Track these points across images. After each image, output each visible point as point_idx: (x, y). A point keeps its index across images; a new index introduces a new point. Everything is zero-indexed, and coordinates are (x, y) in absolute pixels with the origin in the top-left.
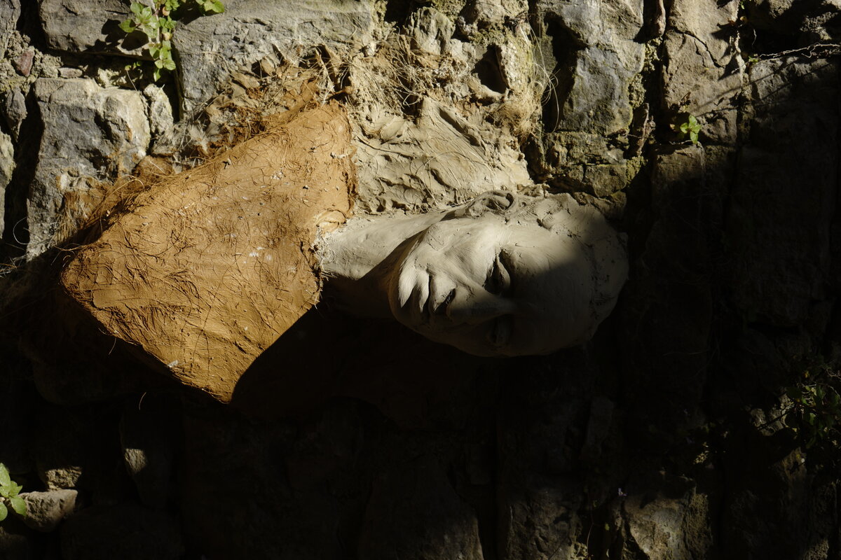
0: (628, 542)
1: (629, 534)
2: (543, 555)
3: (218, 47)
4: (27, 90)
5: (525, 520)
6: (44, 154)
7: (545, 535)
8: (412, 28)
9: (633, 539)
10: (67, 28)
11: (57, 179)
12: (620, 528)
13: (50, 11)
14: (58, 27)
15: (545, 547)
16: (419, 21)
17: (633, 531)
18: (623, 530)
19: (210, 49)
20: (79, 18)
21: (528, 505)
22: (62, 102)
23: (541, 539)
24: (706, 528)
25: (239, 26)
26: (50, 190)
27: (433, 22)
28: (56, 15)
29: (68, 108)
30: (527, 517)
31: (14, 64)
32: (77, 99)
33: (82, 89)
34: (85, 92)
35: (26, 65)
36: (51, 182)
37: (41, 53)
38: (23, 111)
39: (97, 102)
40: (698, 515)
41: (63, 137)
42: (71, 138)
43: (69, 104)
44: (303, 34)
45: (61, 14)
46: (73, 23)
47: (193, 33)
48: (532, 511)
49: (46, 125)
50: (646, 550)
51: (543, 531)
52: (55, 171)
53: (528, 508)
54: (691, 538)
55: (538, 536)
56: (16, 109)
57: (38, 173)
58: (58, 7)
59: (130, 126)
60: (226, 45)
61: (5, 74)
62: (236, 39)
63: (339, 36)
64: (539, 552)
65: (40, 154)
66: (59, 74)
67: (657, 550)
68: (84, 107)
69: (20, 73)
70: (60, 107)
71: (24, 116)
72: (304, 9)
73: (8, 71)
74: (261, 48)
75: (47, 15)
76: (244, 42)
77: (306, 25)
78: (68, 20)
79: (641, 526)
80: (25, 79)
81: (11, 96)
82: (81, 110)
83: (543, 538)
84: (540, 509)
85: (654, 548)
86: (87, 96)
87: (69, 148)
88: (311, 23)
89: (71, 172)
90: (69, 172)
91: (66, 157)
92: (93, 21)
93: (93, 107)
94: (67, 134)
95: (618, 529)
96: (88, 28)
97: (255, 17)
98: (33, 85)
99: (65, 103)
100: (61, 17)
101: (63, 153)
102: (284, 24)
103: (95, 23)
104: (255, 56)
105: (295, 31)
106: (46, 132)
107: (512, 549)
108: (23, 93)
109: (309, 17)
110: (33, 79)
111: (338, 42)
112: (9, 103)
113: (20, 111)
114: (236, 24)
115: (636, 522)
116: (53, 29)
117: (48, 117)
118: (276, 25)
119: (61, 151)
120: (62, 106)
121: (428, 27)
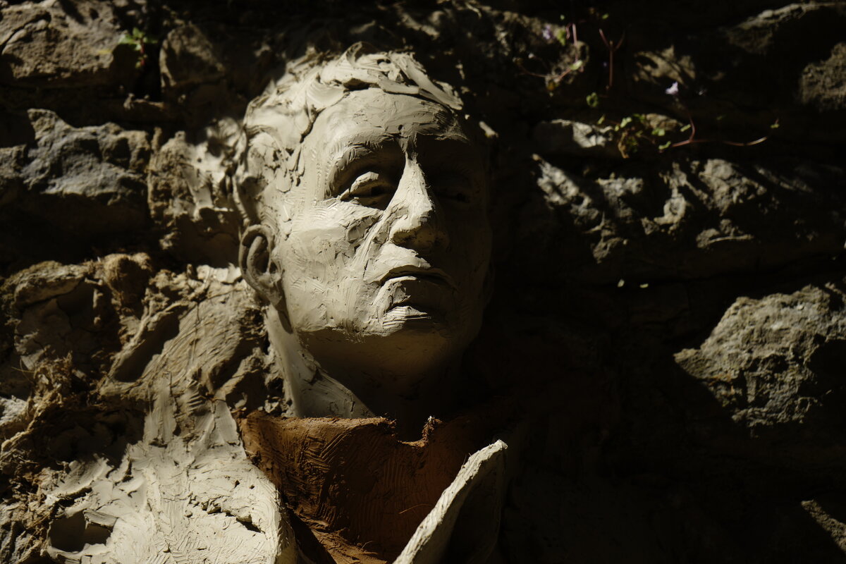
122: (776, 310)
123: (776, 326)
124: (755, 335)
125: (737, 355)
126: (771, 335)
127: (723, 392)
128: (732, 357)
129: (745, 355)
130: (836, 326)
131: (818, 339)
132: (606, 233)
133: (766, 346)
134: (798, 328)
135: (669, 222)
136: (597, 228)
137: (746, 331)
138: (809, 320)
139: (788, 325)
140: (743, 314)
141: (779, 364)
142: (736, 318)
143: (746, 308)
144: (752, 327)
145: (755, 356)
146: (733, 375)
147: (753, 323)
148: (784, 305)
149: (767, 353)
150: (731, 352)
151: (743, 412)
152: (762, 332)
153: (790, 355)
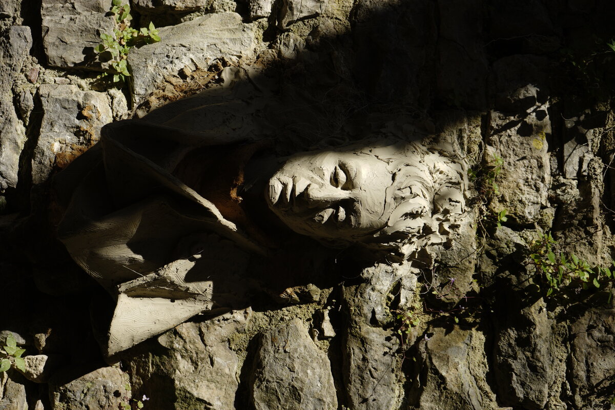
0: (431, 369)
1: (432, 363)
2: (374, 380)
3: (156, 62)
4: (34, 92)
5: (362, 357)
6: (44, 130)
7: (375, 366)
8: (278, 45)
9: (435, 366)
10: (61, 52)
11: (52, 145)
12: (426, 360)
13: (50, 42)
14: (55, 51)
15: (375, 374)
16: (283, 41)
17: (434, 361)
18: (428, 360)
19: (151, 63)
20: (68, 46)
21: (363, 346)
22: (56, 97)
23: (372, 369)
24: (483, 360)
25: (170, 49)
26: (47, 153)
27: (292, 41)
28: (54, 44)
29: (60, 100)
30: (363, 355)
31: (26, 76)
32: (66, 95)
33: (69, 89)
34: (71, 91)
35: (34, 77)
36: (48, 147)
37: (44, 69)
38: (31, 104)
39: (78, 96)
40: (477, 351)
41: (56, 119)
42: (61, 119)
43: (61, 98)
44: (210, 52)
45: (57, 43)
46: (64, 49)
47: (141, 55)
48: (366, 351)
49: (45, 111)
50: (444, 374)
51: (374, 363)
52: (51, 140)
53: (363, 349)
54: (473, 367)
55: (371, 367)
56: (26, 102)
57: (39, 142)
58: (55, 39)
59: (99, 110)
60: (161, 60)
61: (20, 82)
62: (168, 56)
63: (233, 52)
64: (371, 379)
65: (41, 130)
66: (55, 81)
67: (451, 373)
68: (70, 99)
69: (30, 81)
70: (55, 100)
71: (32, 108)
72: (211, 37)
73: (22, 80)
74: (183, 61)
75: (48, 44)
76: (173, 58)
77: (212, 46)
78: (61, 47)
79: (439, 357)
80: (33, 85)
81: (23, 94)
82: (68, 101)
83: (374, 368)
84: (371, 349)
85: (449, 372)
86: (72, 93)
87: (60, 126)
88: (215, 45)
89: (61, 141)
90: (59, 141)
91: (58, 131)
92: (77, 47)
93: (76, 99)
94: (59, 117)
95: (424, 360)
96: (74, 52)
97: (180, 43)
98: (38, 89)
99: (58, 97)
100: (57, 45)
101: (56, 129)
102: (198, 46)
103: (78, 49)
104: (179, 66)
105: (205, 50)
106: (45, 116)
107: (353, 378)
108: (32, 94)
109: (213, 41)
110: (38, 85)
111: (232, 55)
112: (22, 99)
113: (29, 104)
114: (167, 47)
115: (436, 355)
116: (52, 52)
117: (46, 106)
118: (193, 47)
119: (55, 128)
120: (56, 99)
121: (289, 43)
122: (317, 373)
123: (309, 371)
124: (306, 362)
125: (297, 352)
126: (305, 369)
127: (281, 345)
128: (296, 350)
129: (296, 355)
130: (308, 399)
131: (302, 390)
132: (356, 300)
133: (300, 366)
134: (307, 381)
135: (361, 330)
136: (359, 297)
137: (308, 358)
138: (311, 387)
139: (309, 377)
140: (318, 359)
141: (292, 370)
142: (316, 355)
143: (321, 361)
144: (310, 361)
145: (296, 360)
146: (287, 349)
147: (312, 362)
148: (320, 378)
149: (297, 366)
150: (298, 349)
151: (272, 352)
152: (307, 365)
153: (294, 375)
